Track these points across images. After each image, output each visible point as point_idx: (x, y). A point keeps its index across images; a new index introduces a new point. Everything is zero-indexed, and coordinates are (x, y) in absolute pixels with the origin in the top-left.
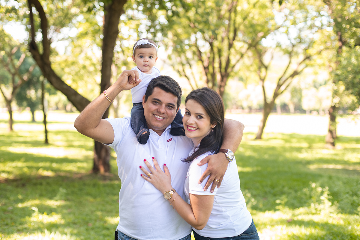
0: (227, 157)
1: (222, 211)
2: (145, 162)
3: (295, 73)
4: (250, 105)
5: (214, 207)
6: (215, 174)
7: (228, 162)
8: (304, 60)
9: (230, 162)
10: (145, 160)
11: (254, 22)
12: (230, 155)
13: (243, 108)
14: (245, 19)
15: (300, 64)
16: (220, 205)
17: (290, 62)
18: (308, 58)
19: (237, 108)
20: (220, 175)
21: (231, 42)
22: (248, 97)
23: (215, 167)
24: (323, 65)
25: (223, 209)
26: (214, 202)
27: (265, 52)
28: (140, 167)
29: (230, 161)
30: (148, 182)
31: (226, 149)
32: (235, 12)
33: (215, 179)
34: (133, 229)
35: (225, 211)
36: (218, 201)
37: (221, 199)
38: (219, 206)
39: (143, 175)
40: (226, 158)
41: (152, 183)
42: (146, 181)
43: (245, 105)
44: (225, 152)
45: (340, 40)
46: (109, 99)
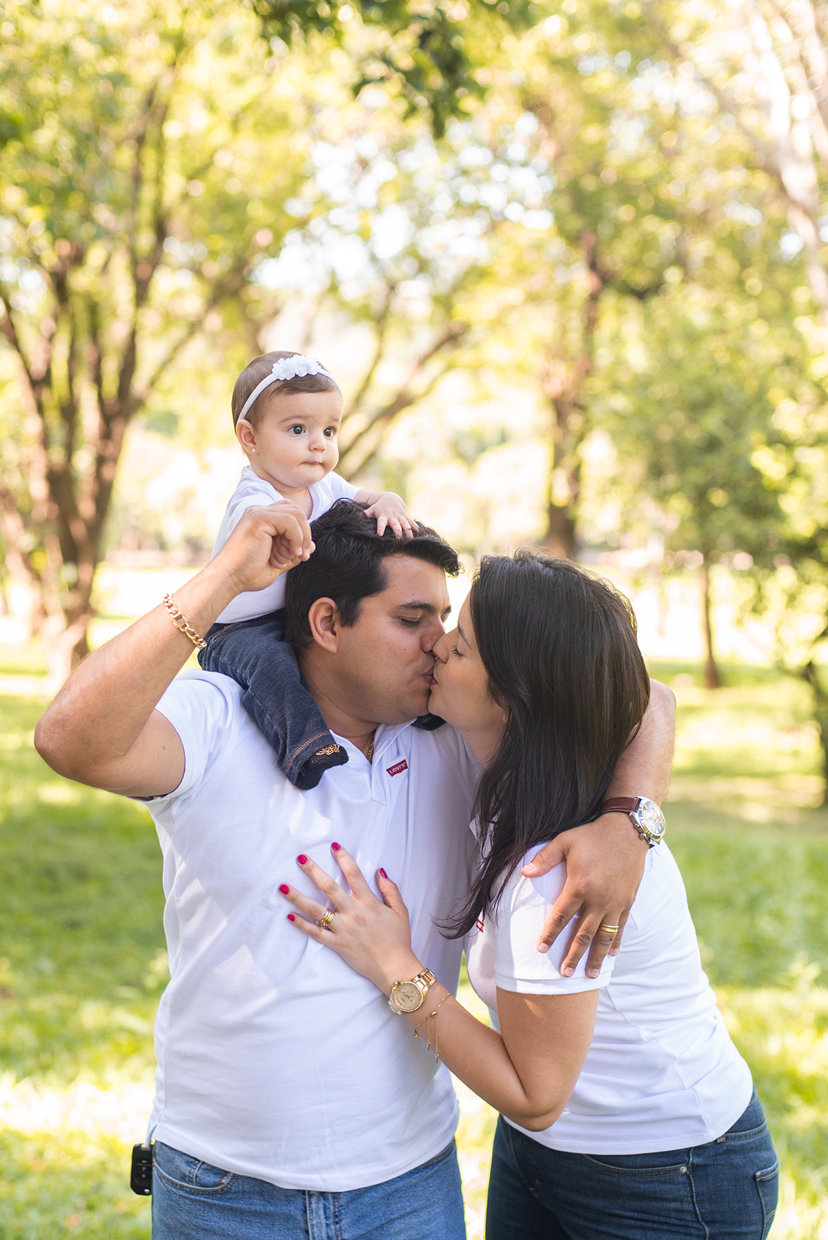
0: (640, 831)
1: (637, 1041)
2: (305, 866)
3: (402, 402)
4: (195, 533)
5: (598, 1030)
6: (601, 906)
7: (647, 846)
8: (438, 347)
9: (652, 846)
10: (302, 859)
11: (234, 188)
12: (650, 817)
13: (162, 546)
14: (196, 174)
15: (423, 361)
16: (630, 1016)
17: (379, 357)
18: (452, 338)
19: (140, 547)
20: (620, 906)
21: (143, 270)
22: (185, 499)
23: (596, 878)
24: (520, 368)
25: (644, 1031)
26: (600, 1008)
27: (276, 313)
28: (284, 889)
29: (651, 842)
30: (321, 946)
31: (629, 796)
32: (160, 145)
33: (601, 926)
34: (245, 1138)
35: (651, 1040)
36: (619, 1002)
37: (631, 994)
38: (625, 1023)
39: (298, 919)
40: (634, 833)
41: (339, 950)
42: (311, 942)
43: (174, 531)
44: (631, 809)
45: (593, 266)
46: (193, 634)
